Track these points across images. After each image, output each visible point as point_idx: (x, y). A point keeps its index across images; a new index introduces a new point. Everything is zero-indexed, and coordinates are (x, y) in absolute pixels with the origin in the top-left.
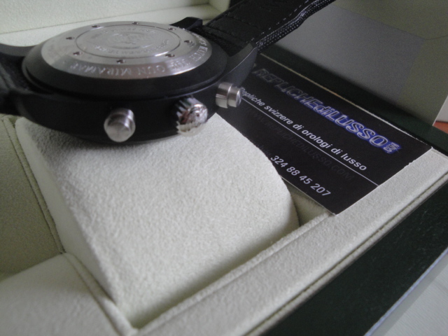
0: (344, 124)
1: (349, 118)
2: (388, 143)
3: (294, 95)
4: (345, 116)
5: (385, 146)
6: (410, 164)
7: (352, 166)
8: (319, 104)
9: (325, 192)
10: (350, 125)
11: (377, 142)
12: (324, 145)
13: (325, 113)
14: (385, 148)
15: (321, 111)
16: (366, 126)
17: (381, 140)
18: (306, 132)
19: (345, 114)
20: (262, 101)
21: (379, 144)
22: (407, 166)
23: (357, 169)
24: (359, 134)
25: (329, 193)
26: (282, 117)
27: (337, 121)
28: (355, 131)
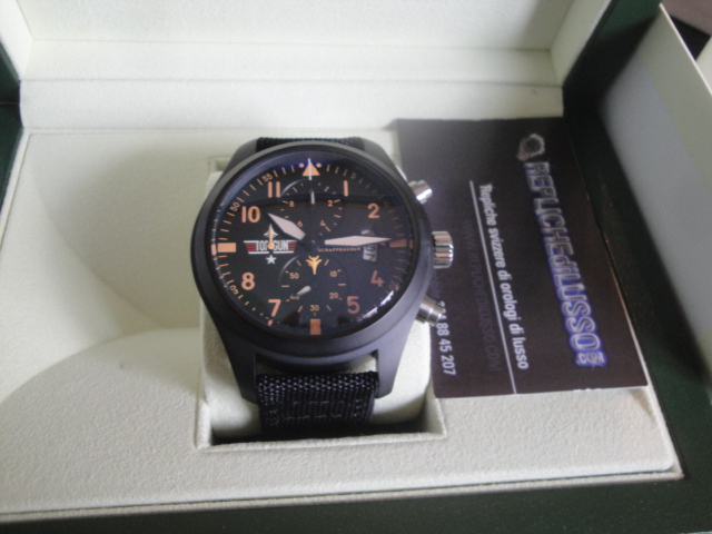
0: (566, 297)
1: (584, 292)
2: (595, 351)
3: (547, 225)
4: (581, 287)
5: (584, 352)
6: (588, 390)
7: (513, 356)
8: (566, 252)
9: (451, 370)
10: (573, 303)
11: (580, 342)
12: (511, 314)
13: (559, 270)
14: (580, 356)
15: (557, 264)
16: (593, 315)
17: (591, 341)
18: (506, 288)
19: (585, 284)
20: (497, 219)
21: (580, 347)
22: (579, 391)
23: (514, 362)
24: (572, 320)
25: (454, 373)
26: (499, 253)
27: (563, 289)
28: (570, 313)
